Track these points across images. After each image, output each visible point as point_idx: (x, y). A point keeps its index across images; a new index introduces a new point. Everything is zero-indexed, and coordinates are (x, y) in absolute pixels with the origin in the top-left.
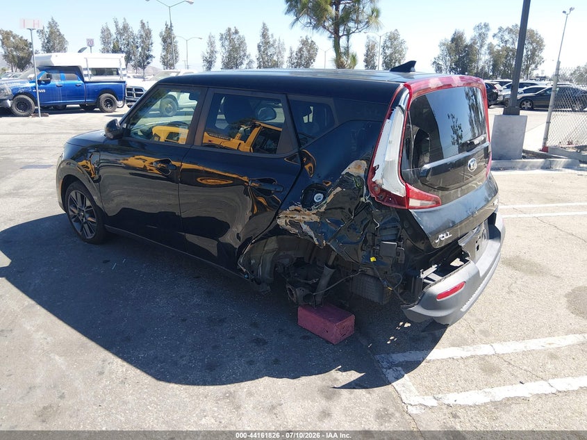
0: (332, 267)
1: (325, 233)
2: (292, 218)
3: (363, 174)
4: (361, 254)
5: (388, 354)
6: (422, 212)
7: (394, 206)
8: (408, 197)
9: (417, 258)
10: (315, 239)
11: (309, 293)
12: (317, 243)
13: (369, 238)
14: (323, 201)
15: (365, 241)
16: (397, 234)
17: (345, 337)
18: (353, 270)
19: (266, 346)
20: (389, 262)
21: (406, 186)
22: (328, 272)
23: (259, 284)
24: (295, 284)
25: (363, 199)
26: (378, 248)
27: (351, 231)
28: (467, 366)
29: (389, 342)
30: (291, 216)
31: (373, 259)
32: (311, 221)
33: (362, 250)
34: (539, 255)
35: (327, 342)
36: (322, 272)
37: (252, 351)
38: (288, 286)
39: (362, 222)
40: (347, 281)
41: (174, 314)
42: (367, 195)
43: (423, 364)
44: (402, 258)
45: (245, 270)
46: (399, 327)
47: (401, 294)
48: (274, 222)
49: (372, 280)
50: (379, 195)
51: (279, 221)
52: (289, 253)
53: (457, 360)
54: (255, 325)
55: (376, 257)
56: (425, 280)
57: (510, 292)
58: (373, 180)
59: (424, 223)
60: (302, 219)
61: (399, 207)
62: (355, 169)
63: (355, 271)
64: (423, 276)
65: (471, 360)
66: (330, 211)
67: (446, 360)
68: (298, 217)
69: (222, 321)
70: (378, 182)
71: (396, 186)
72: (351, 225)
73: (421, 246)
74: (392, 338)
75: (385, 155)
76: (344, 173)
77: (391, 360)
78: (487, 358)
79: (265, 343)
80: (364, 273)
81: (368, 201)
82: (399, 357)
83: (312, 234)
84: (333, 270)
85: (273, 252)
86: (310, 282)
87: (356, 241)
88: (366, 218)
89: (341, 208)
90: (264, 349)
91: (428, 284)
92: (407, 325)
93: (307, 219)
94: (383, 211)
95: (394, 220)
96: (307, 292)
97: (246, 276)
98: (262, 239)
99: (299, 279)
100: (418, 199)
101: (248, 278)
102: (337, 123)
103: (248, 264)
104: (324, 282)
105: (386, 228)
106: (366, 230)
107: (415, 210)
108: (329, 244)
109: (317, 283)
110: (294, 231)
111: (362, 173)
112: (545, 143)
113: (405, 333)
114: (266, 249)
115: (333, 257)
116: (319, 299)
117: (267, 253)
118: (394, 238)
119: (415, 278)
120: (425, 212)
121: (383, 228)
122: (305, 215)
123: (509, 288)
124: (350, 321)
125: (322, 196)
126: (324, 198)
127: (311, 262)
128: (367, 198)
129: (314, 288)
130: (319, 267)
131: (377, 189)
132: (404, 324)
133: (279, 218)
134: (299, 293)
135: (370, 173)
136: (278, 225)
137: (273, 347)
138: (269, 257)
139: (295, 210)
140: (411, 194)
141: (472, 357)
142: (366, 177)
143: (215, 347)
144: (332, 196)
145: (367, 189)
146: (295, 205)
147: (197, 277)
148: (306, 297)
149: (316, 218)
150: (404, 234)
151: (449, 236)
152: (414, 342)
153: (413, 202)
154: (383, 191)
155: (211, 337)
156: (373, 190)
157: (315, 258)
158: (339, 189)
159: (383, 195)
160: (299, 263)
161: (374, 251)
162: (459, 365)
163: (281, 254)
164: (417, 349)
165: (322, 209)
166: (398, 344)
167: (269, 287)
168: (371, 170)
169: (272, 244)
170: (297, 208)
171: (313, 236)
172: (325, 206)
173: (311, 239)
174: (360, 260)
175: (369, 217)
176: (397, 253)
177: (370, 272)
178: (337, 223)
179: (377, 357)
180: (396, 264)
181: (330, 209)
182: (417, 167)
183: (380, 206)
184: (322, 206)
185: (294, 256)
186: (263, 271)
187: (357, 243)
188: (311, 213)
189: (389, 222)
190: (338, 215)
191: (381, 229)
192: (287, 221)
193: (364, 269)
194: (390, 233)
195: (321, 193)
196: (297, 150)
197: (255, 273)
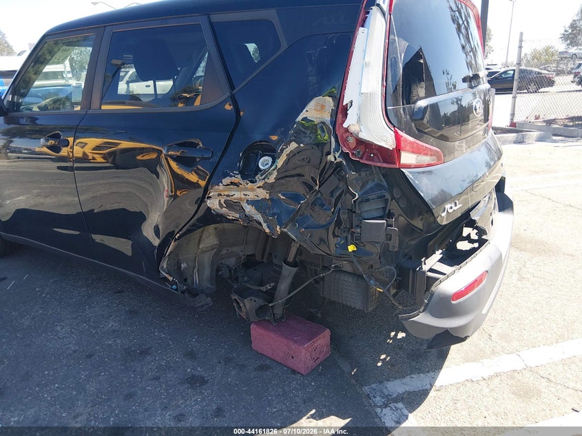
0: (294, 264)
1: (278, 214)
2: (228, 196)
3: (329, 118)
4: (333, 241)
5: (381, 382)
6: (419, 173)
7: (379, 164)
8: (398, 149)
9: (413, 243)
10: (264, 225)
11: (263, 304)
12: (267, 230)
13: (344, 217)
14: (271, 166)
15: (339, 223)
16: (384, 209)
17: (318, 362)
18: (323, 266)
19: (204, 387)
20: (377, 250)
21: (396, 133)
22: (288, 272)
23: (195, 295)
24: (243, 293)
25: (331, 158)
26: (359, 231)
27: (317, 208)
28: (492, 390)
29: (379, 364)
30: (226, 193)
31: (351, 248)
32: (257, 198)
33: (334, 236)
34: (542, 231)
35: (294, 372)
36: (280, 273)
37: (183, 397)
38: (234, 297)
39: (332, 193)
40: (316, 282)
41: (77, 347)
42: (337, 150)
43: (432, 394)
44: (394, 244)
45: (171, 279)
46: (391, 339)
47: (394, 296)
48: (203, 205)
49: (350, 279)
50: (354, 149)
51: (209, 203)
52: (234, 249)
53: (478, 382)
54: (191, 355)
55: (356, 245)
56: (430, 274)
57: (521, 279)
58: (345, 125)
59: (424, 189)
60: (243, 196)
61: (385, 165)
62: (317, 110)
63: (326, 268)
64: (425, 268)
65: (497, 380)
66: (283, 181)
67: (463, 384)
68: (237, 195)
69: (145, 353)
70: (352, 129)
71: (379, 133)
72: (316, 201)
73: (418, 223)
74: (383, 357)
75: (360, 84)
76: (299, 119)
77: (386, 393)
78: (516, 375)
79: (203, 381)
80: (338, 270)
81: (339, 160)
82: (396, 387)
83: (259, 217)
84: (295, 270)
85: (213, 249)
86: (263, 289)
87: (324, 223)
88: (337, 188)
89: (300, 175)
90: (201, 393)
91: (437, 279)
92: (401, 335)
93: (251, 196)
94: (363, 174)
95: (379, 186)
96: (260, 302)
97: (174, 287)
98: (189, 231)
99: (249, 286)
100: (413, 152)
101: (176, 290)
102: (284, 45)
103: (177, 270)
104: (284, 286)
105: (368, 200)
106: (339, 206)
107: (409, 170)
108: (285, 230)
109: (274, 289)
110: (232, 215)
111: (327, 118)
112: (512, 119)
113: (401, 348)
114: (201, 246)
115: (293, 250)
116: (279, 312)
117: (203, 252)
118: (380, 213)
119: (414, 270)
120: (423, 172)
121: (364, 200)
122: (247, 189)
123: (519, 274)
124: (323, 339)
125: (270, 159)
126: (273, 162)
127: (265, 260)
128: (337, 155)
129: (270, 296)
130: (276, 265)
131: (351, 140)
132: (396, 335)
133: (209, 198)
134: (248, 305)
135: (340, 116)
136: (209, 209)
137: (215, 388)
138: (207, 259)
139: (232, 183)
140: (403, 144)
141: (497, 375)
142: (334, 123)
143: (130, 396)
144: (283, 158)
145: (337, 141)
146: (231, 176)
147: (120, 292)
148: (261, 310)
149: (263, 194)
150: (394, 207)
151: (458, 206)
152: (414, 360)
153: (407, 158)
154: (360, 142)
155: (125, 381)
156: (345, 141)
157: (270, 254)
158: (294, 145)
159: (361, 149)
160: (249, 263)
161: (352, 237)
162: (482, 390)
163: (224, 251)
164: (420, 371)
165: (272, 179)
166: (392, 365)
167: (209, 298)
168: (341, 111)
169: (209, 238)
170: (234, 180)
171: (261, 220)
172: (275, 173)
173: (259, 226)
174: (333, 250)
175: (342, 184)
176: (387, 235)
177: (347, 267)
178: (295, 198)
179: (366, 389)
180: (385, 253)
181: (282, 178)
182: (408, 103)
183: (357, 166)
184: (271, 174)
185: (241, 254)
186: (201, 277)
187: (326, 227)
188: (255, 186)
189: (372, 190)
190: (296, 186)
191: (362, 201)
192: (222, 202)
193: (339, 263)
194: (374, 206)
195: (269, 156)
196: (228, 94)
197: (189, 281)
